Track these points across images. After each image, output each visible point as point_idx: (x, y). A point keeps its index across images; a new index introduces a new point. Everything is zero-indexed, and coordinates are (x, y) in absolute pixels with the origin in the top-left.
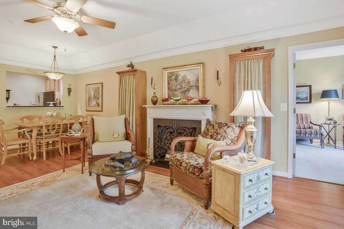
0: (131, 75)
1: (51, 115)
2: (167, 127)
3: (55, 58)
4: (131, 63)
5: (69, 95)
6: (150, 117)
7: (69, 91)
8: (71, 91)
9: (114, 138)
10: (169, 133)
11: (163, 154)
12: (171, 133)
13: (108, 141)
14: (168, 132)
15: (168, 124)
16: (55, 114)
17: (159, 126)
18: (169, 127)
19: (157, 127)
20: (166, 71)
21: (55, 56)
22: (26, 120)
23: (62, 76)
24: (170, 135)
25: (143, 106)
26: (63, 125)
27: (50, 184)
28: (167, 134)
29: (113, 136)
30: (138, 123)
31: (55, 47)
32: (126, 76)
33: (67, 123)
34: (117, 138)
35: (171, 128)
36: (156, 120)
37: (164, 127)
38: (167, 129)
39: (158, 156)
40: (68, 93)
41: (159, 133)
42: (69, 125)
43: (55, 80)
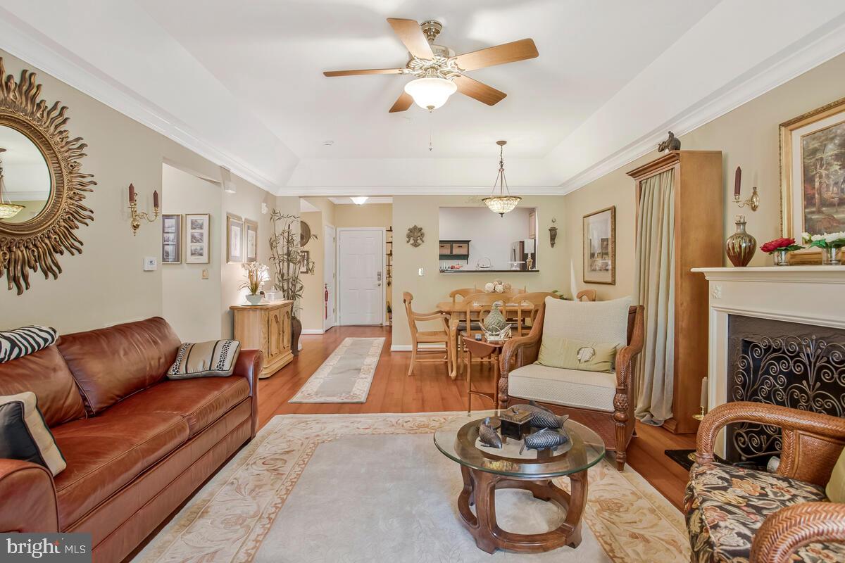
0: (665, 173)
1: (492, 289)
2: (775, 351)
3: (502, 166)
4: (671, 135)
5: (553, 245)
6: (719, 310)
7: (553, 234)
8: (555, 235)
9: (580, 360)
10: (783, 378)
11: (761, 454)
12: (792, 377)
13: (562, 365)
14: (781, 372)
15: (780, 342)
16: (500, 288)
17: (747, 344)
18: (784, 352)
19: (740, 347)
20: (793, 132)
21: (501, 162)
22: (459, 298)
23: (515, 203)
24: (788, 385)
25: (693, 270)
26: (507, 312)
27: (427, 433)
28: (775, 378)
29: (578, 353)
30: (684, 324)
31: (502, 143)
32: (653, 180)
33: (516, 308)
34: (585, 362)
35: (792, 358)
36: (736, 321)
37: (767, 350)
38: (778, 359)
39: (740, 455)
40: (551, 241)
41: (747, 370)
42: (519, 313)
43: (502, 214)
